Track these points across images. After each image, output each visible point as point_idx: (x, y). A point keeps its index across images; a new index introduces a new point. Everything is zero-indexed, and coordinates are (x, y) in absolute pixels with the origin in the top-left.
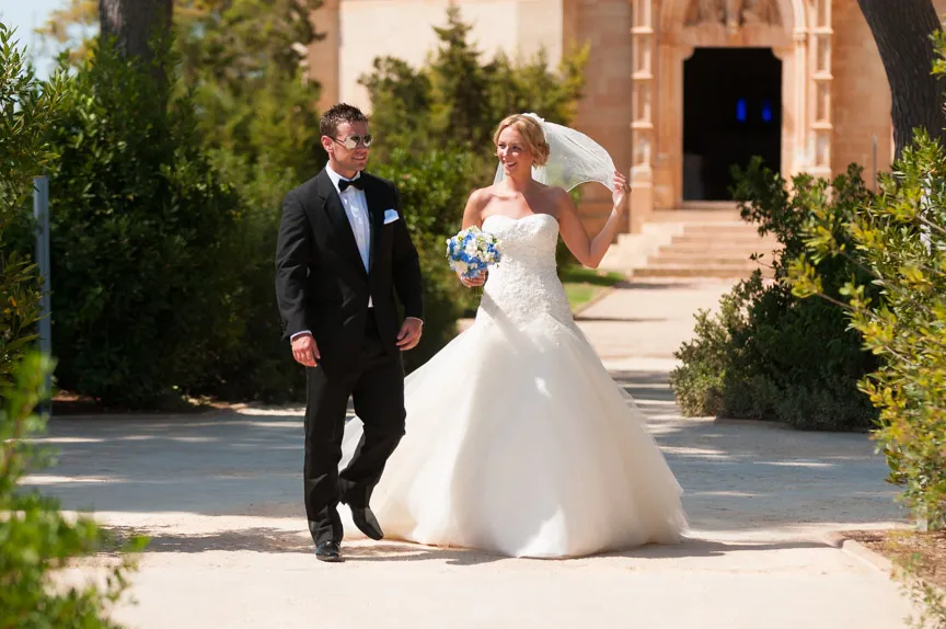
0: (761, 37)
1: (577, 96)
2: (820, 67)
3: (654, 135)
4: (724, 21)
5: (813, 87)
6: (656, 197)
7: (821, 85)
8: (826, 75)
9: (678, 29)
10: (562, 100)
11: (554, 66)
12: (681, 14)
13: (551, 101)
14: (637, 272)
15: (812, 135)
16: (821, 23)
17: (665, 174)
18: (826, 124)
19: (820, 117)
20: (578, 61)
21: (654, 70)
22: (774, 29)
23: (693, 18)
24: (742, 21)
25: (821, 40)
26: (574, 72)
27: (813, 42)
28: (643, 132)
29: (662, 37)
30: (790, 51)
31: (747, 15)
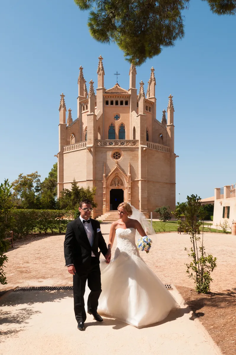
0: (121, 188)
1: (94, 195)
2: (129, 192)
3: (106, 201)
4: (116, 185)
5: (128, 194)
6: (106, 210)
7: (129, 194)
8: (130, 192)
9: (109, 186)
10: (92, 195)
11: (91, 190)
12: (110, 184)
13: (90, 195)
14: (104, 221)
15: (128, 201)
16: (129, 186)
17: (108, 206)
18: (130, 199)
19: (129, 198)
20: (94, 189)
21: (106, 192)
22: (123, 186)
23: (111, 185)
24: (118, 185)
25: (129, 188)
26: (94, 191)
27: (128, 188)
28: (104, 201)
29: (107, 187)
30: (125, 189)
31: (119, 184)
